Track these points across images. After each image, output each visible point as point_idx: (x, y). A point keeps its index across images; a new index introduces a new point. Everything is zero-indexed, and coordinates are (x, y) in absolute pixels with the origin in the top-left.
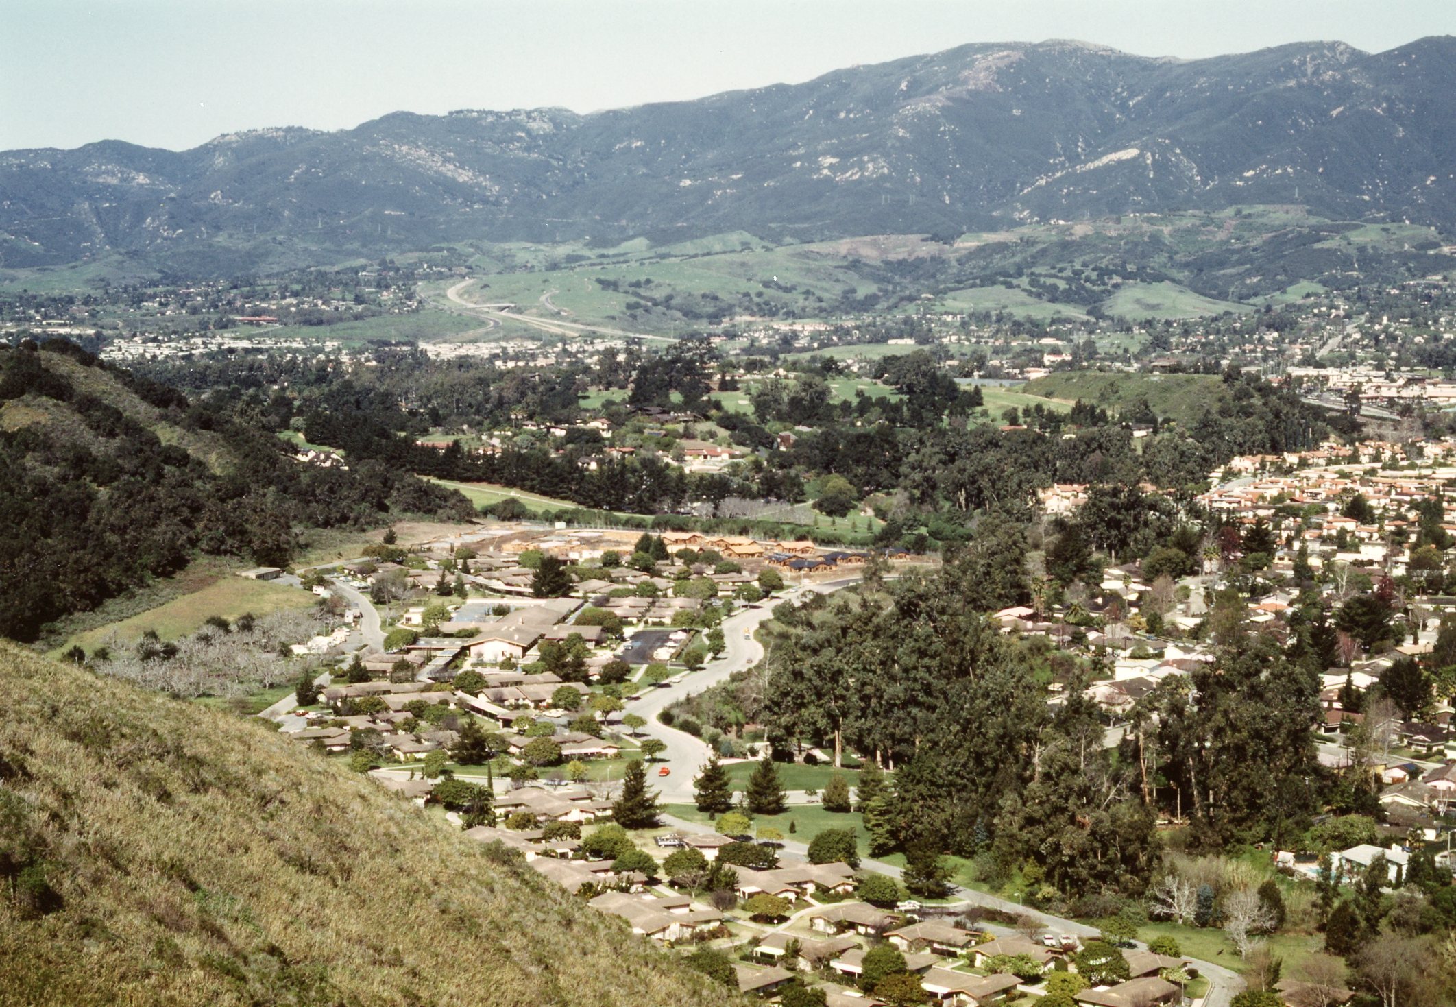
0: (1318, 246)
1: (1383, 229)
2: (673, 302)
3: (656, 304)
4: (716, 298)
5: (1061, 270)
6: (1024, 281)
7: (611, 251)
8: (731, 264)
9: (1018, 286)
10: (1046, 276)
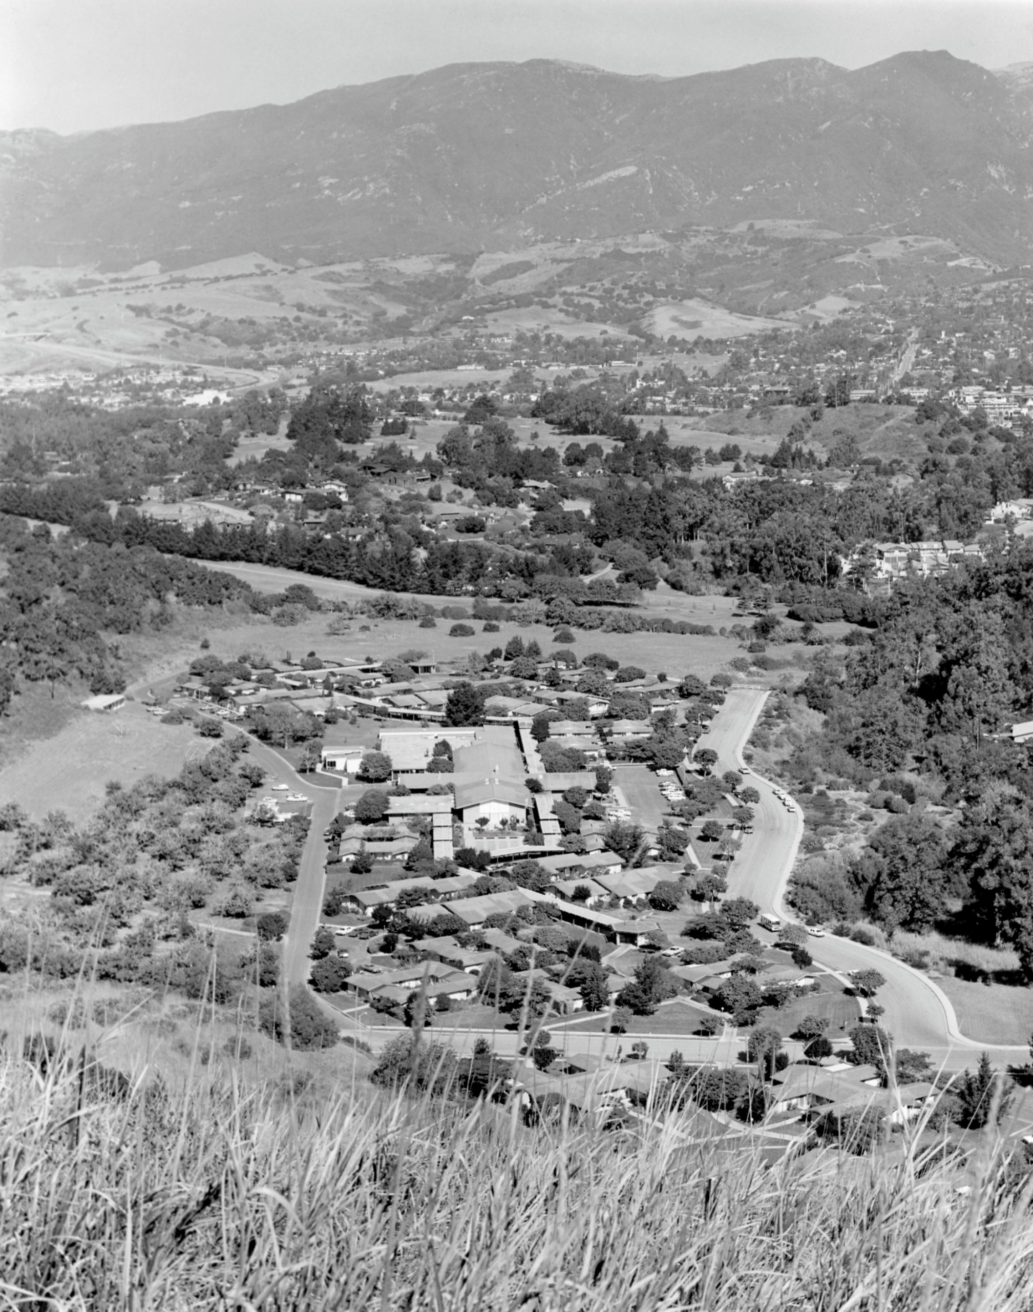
0: (839, 260)
1: (902, 242)
2: (211, 328)
3: (193, 331)
4: (252, 323)
5: (591, 289)
6: (558, 300)
7: (124, 276)
8: (256, 288)
9: (555, 306)
10: (578, 295)
